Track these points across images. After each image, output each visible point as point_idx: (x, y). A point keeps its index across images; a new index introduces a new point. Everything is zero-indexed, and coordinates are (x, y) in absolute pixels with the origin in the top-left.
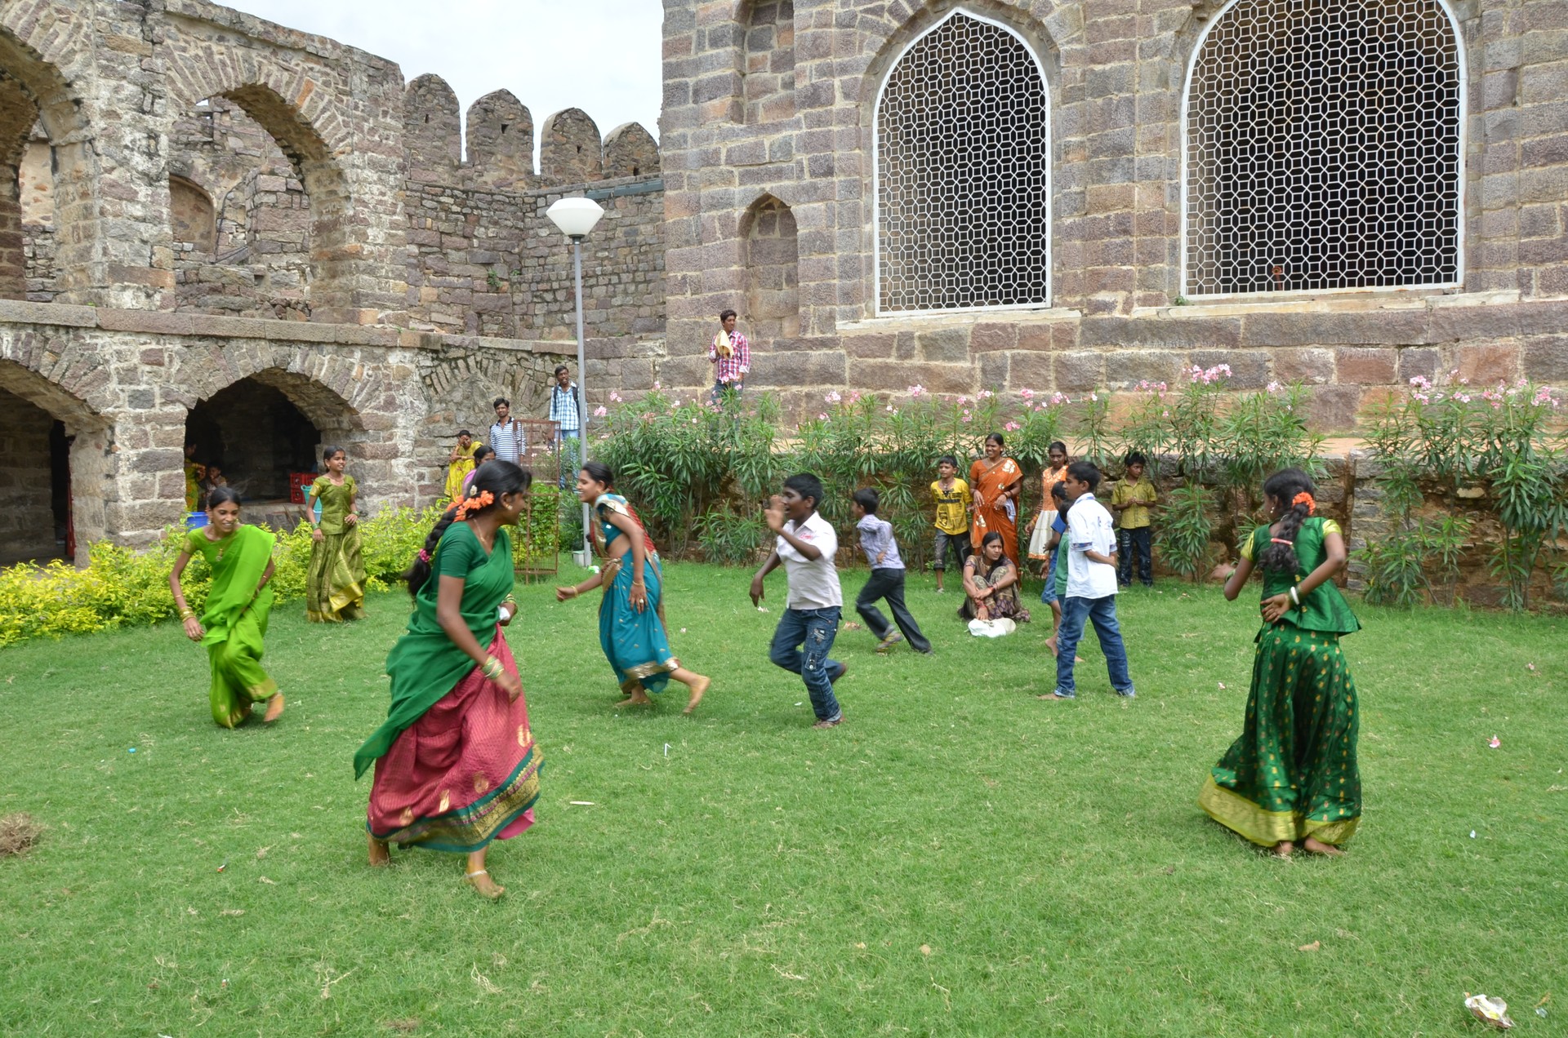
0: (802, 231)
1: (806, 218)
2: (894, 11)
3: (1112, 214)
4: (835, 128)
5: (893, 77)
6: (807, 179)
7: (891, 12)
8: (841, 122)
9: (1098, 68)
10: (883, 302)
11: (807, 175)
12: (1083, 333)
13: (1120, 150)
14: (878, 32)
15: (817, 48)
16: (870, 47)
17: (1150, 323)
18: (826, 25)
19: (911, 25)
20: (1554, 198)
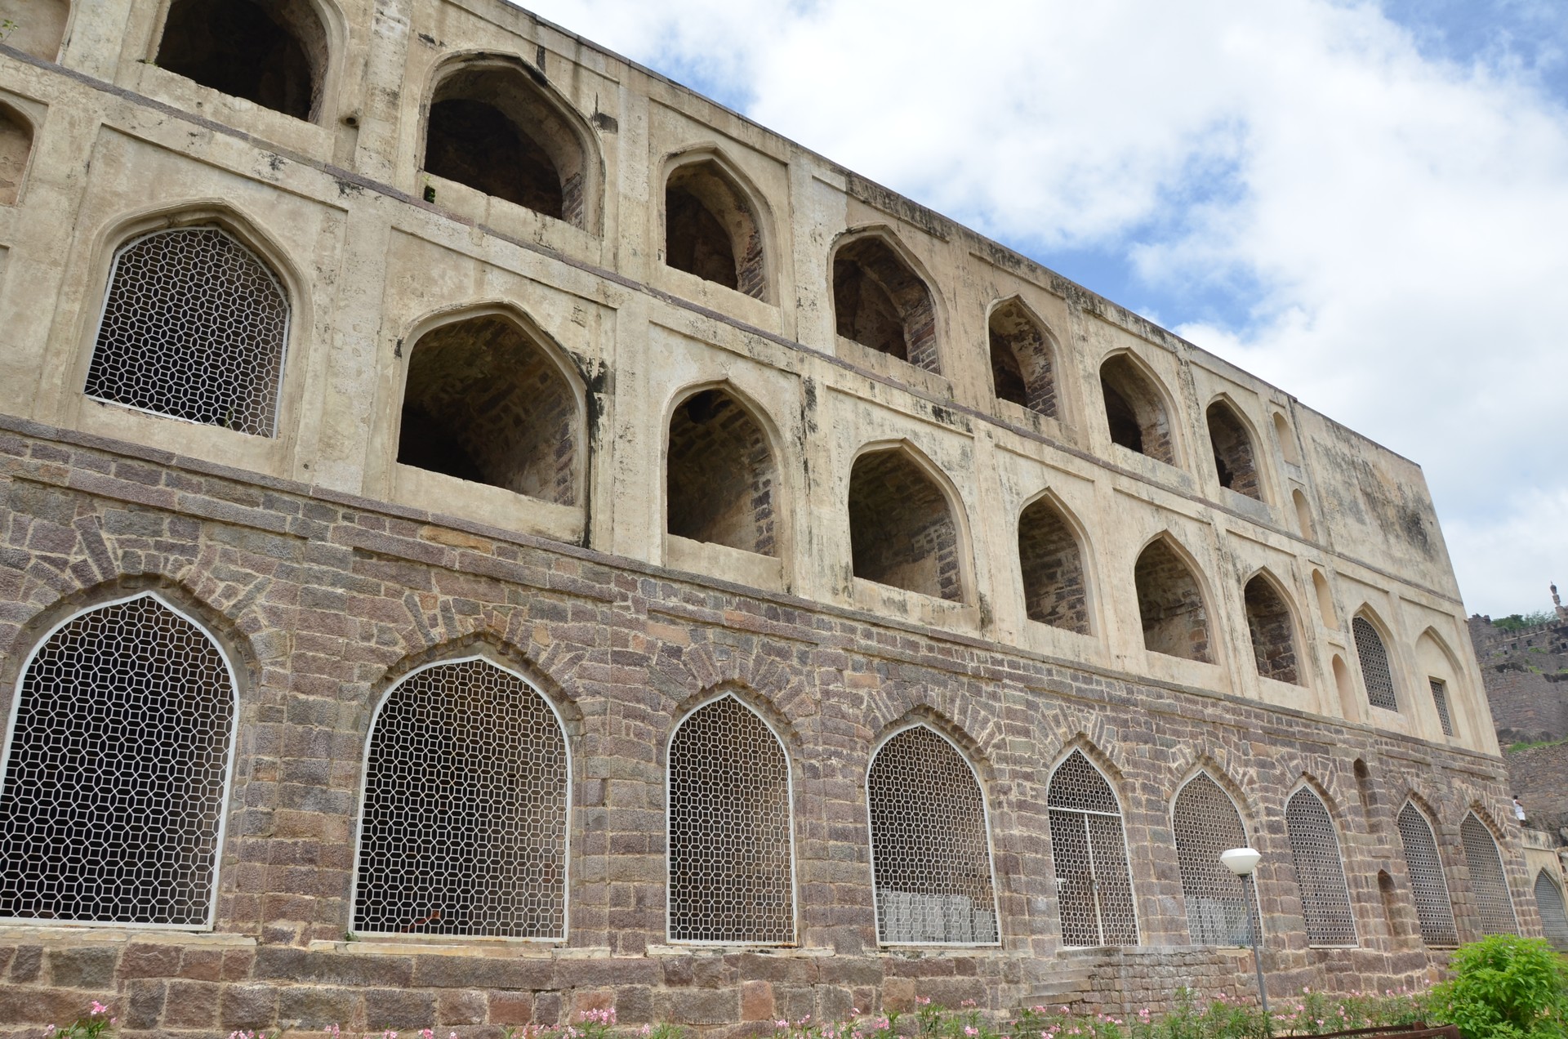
2: (81, 572)
3: (300, 840)
5: (54, 638)
7: (76, 569)
9: (302, 697)
12: (258, 964)
13: (314, 779)
14: (54, 585)
16: (40, 597)
17: (329, 957)
19: (95, 591)
20: (630, 879)
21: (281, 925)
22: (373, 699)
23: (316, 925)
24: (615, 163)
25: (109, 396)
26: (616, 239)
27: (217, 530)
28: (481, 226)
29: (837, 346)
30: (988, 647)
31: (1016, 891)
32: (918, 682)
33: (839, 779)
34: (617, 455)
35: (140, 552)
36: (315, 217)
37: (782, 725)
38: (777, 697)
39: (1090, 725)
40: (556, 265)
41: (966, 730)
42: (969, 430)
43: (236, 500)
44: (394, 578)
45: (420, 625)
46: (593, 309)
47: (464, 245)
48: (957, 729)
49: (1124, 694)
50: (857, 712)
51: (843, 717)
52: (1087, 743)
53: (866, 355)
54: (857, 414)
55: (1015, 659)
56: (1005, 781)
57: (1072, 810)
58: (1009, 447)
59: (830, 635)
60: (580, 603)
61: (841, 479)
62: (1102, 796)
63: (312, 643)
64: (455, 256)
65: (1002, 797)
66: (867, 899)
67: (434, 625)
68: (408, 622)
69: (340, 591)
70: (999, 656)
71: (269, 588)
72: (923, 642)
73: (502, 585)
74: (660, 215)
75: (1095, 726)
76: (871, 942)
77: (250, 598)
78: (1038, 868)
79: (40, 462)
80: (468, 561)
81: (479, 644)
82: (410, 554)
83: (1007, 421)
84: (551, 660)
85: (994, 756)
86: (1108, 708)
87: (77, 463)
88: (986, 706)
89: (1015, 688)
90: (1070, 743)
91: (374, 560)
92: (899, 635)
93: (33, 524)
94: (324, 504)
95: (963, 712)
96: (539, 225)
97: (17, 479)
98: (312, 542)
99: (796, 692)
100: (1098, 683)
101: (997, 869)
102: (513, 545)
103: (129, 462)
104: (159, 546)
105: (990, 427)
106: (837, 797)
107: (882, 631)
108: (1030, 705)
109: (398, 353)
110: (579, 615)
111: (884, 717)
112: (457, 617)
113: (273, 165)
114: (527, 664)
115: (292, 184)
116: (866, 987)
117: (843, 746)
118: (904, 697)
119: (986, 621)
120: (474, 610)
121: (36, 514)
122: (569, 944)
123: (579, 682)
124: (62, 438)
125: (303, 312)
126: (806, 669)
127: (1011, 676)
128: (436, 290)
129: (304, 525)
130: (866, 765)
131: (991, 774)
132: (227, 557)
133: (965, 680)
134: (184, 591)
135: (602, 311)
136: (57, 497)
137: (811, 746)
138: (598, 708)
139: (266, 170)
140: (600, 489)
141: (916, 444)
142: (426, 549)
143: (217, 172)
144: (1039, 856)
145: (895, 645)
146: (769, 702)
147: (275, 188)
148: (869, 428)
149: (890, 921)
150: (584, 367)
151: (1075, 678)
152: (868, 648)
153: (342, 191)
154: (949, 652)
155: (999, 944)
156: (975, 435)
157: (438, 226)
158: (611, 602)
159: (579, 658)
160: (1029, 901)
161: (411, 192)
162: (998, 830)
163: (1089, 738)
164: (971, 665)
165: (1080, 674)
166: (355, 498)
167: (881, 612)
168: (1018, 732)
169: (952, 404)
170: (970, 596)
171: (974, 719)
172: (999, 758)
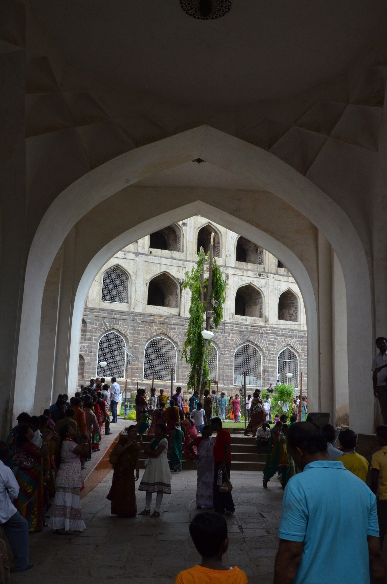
0: (86, 361)
1: (87, 359)
2: (104, 329)
3: (136, 367)
4: (93, 345)
5: (102, 339)
6: (87, 353)
7: (103, 329)
8: (94, 344)
9: (135, 345)
10: (97, 375)
11: (87, 352)
12: (131, 383)
13: (137, 358)
14: (101, 332)
15: (91, 332)
16: (100, 333)
17: (140, 383)
18: (93, 328)
19: (106, 332)
20: (186, 372)
21: (134, 378)
22: (145, 345)
23: (138, 378)
24: (187, 234)
25: (104, 300)
26: (186, 252)
27: (121, 320)
28: (160, 257)
29: (235, 264)
30: (265, 327)
31: (266, 376)
32: (247, 335)
33: (228, 355)
34: (186, 298)
35: (111, 325)
36: (132, 262)
37: (216, 346)
38: (216, 340)
40: (174, 261)
41: (258, 345)
42: (268, 277)
43: (124, 316)
44: (147, 325)
45: (152, 332)
46: (181, 268)
47: (157, 261)
48: (256, 345)
49: (303, 335)
50: (233, 342)
51: (229, 344)
52: (291, 346)
53: (242, 264)
54: (239, 279)
55: (273, 329)
56: (267, 355)
57: (284, 360)
58: (279, 280)
59: (228, 328)
60: (178, 326)
61: (233, 295)
62: (293, 357)
63: (136, 337)
64: (156, 264)
65: (265, 358)
66: (232, 377)
67: (154, 332)
68: (150, 332)
69: (139, 328)
70: (268, 329)
71: (129, 329)
72: (249, 327)
73: (165, 325)
74: (196, 243)
75: (293, 342)
76: (232, 384)
77: (127, 331)
78: (272, 372)
79: (98, 314)
80: (159, 321)
81: (161, 335)
82: (150, 321)
83: (279, 273)
84: (173, 337)
85: (264, 350)
86: (298, 338)
87: (102, 313)
88: (264, 340)
89: (272, 335)
90: (286, 346)
91: (144, 323)
92: (243, 326)
93: (98, 323)
94: (136, 314)
95: (258, 341)
96: (171, 253)
97: (95, 317)
98: (135, 321)
99: (220, 339)
100: (296, 333)
101: (263, 372)
102: (166, 317)
103: (109, 312)
104: (114, 324)
105: (274, 275)
106: (226, 358)
107: (240, 326)
108: (275, 339)
109: (147, 286)
110: (178, 328)
111: (239, 343)
112: (158, 331)
113: (125, 255)
114: (169, 338)
115: (128, 257)
116: (229, 392)
117: (229, 349)
118: (244, 339)
119: (266, 321)
120: (160, 329)
121: (98, 321)
122: (176, 382)
123: (178, 340)
124: (100, 309)
125: (131, 281)
126: (222, 335)
127: (271, 333)
128: (152, 272)
129: (134, 318)
130: (234, 353)
131: (263, 353)
132: (123, 325)
133: (259, 334)
134: (118, 330)
135: (183, 268)
136: (100, 318)
137: (222, 349)
138: (181, 344)
139: (124, 256)
140: (182, 305)
141: (253, 283)
142: (152, 320)
143: (116, 258)
144: (273, 370)
145: (243, 329)
146: (214, 342)
147: (125, 259)
148: (242, 282)
149: (237, 381)
150: (179, 281)
151: (289, 332)
152: (236, 330)
153: (136, 256)
154: (256, 329)
155: (261, 386)
156: (269, 278)
157: (152, 259)
158: (184, 326)
159: (178, 336)
160: (269, 378)
161: (147, 253)
162: (264, 365)
163: (291, 345)
164: (261, 331)
165: (291, 331)
166: (141, 313)
167: (241, 322)
168: (271, 345)
169: (264, 272)
170: (264, 316)
171: (260, 342)
172: (266, 350)
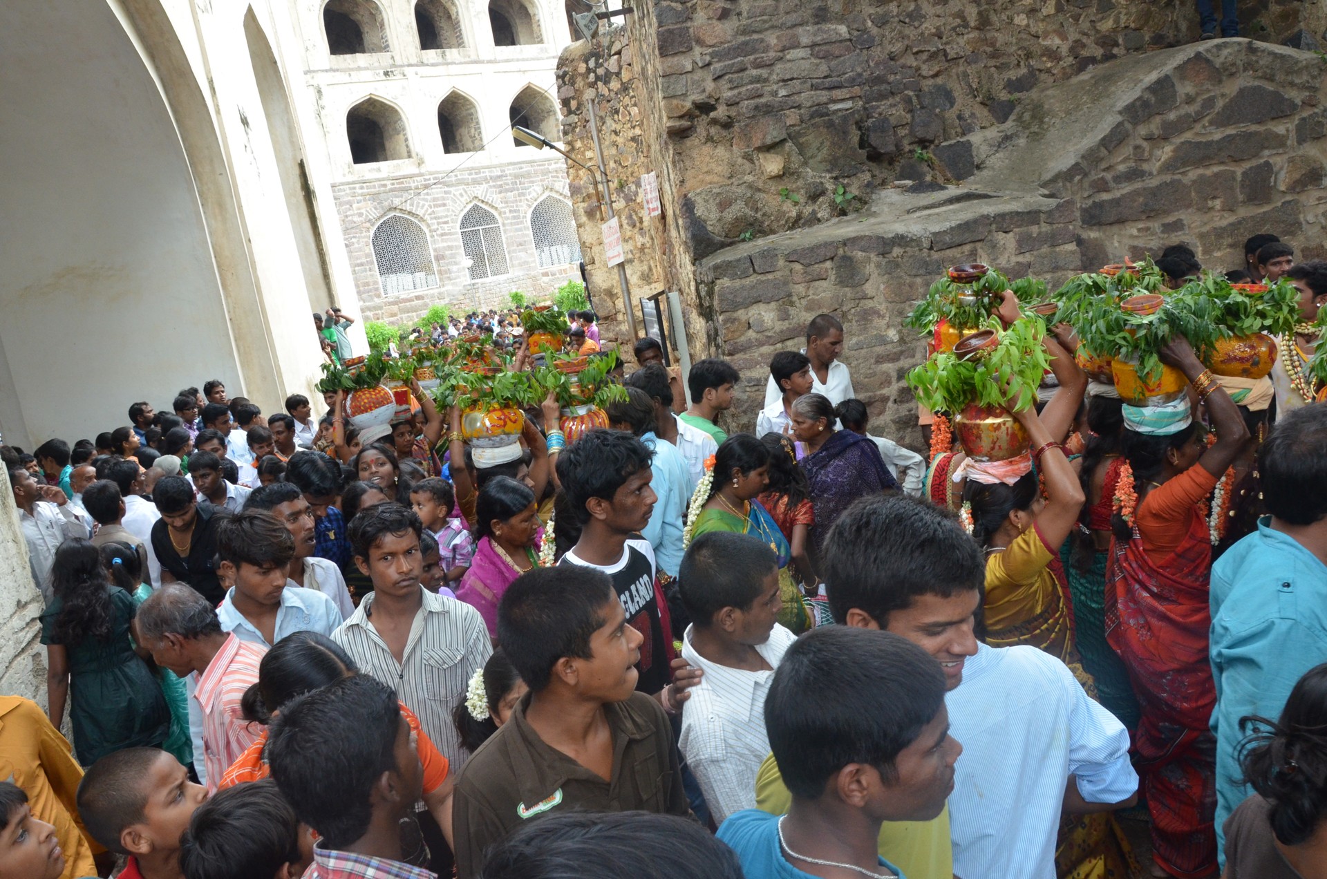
29: (331, 61)
30: (421, 175)
31: (443, 267)
32: (388, 199)
33: (356, 245)
39: (480, 193)
41: (414, 212)
42: (405, 75)
48: (409, 212)
49: (499, 173)
50: (362, 218)
51: (356, 222)
52: (480, 199)
53: (345, 59)
54: (344, 92)
55: (437, 175)
56: (435, 227)
57: (473, 229)
58: (429, 75)
59: (345, 193)
61: (341, 125)
62: (489, 218)
65: (435, 233)
66: (376, 283)
70: (427, 177)
72: (388, 183)
75: (483, 191)
76: (379, 296)
78: (453, 256)
83: (425, 62)
85: (429, 218)
86: (490, 182)
88: (424, 199)
89: (438, 188)
90: (471, 202)
92: (376, 183)
95: (412, 204)
100: (484, 172)
101: (435, 260)
105: (417, 68)
106: (359, 251)
107: (368, 184)
108: (446, 192)
111: (374, 217)
116: (377, 312)
117: (357, 233)
118: (382, 207)
119: (421, 163)
127: (435, 184)
130: (370, 237)
131: (428, 226)
133: (412, 191)
141: (378, 94)
144: (453, 251)
145: (375, 188)
148: (353, 95)
149: (389, 288)
151: (470, 174)
152: (363, 193)
154: (402, 183)
155: (437, 286)
156: (409, 76)
160: (449, 269)
162: (434, 246)
163: (480, 197)
164: (413, 185)
165: (474, 171)
167: (369, 176)
168: (440, 206)
169: (394, 65)
170: (414, 154)
171: (418, 206)
172: (431, 219)
